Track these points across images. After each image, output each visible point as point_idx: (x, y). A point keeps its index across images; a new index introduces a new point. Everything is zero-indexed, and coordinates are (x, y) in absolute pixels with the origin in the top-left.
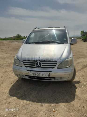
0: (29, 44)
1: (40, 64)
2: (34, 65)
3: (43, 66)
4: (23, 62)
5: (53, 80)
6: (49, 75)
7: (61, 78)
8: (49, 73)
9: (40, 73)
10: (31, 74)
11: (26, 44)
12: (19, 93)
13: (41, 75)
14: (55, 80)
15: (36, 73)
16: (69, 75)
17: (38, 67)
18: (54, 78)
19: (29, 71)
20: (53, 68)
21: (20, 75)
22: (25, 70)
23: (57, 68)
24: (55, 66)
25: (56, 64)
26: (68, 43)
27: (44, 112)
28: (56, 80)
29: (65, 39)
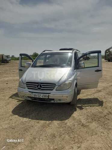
0: (35, 67)
1: (41, 86)
2: (36, 87)
3: (43, 88)
4: (27, 84)
5: (53, 102)
6: (48, 96)
7: (60, 100)
8: (48, 95)
9: (40, 94)
10: (33, 95)
11: (32, 67)
12: (21, 112)
13: (41, 96)
14: (54, 101)
15: (37, 94)
16: (67, 97)
17: (39, 89)
18: (53, 99)
19: (31, 93)
20: (52, 90)
21: (23, 96)
22: (28, 92)
23: (56, 90)
24: (54, 88)
25: (55, 86)
26: (71, 67)
27: (38, 127)
28: (56, 102)
29: (69, 63)
